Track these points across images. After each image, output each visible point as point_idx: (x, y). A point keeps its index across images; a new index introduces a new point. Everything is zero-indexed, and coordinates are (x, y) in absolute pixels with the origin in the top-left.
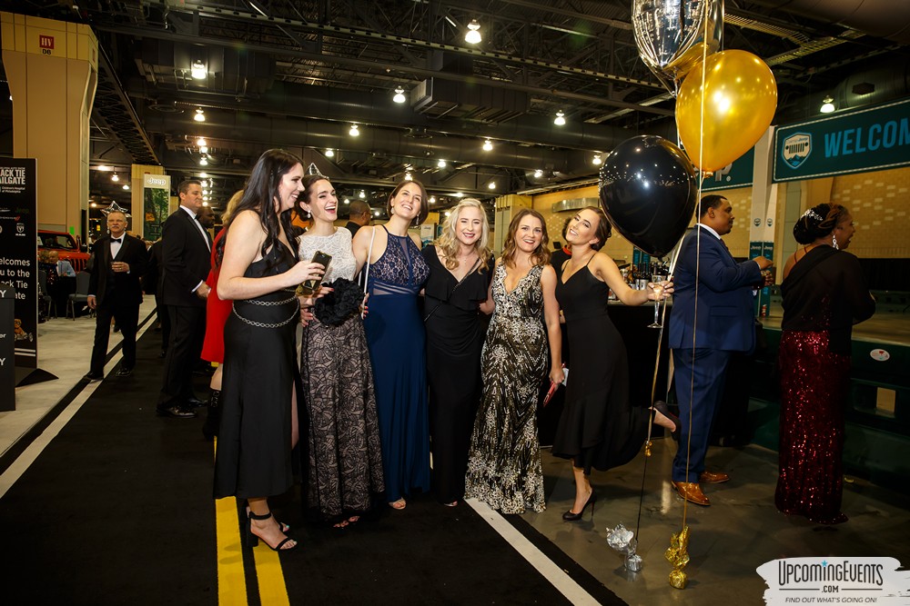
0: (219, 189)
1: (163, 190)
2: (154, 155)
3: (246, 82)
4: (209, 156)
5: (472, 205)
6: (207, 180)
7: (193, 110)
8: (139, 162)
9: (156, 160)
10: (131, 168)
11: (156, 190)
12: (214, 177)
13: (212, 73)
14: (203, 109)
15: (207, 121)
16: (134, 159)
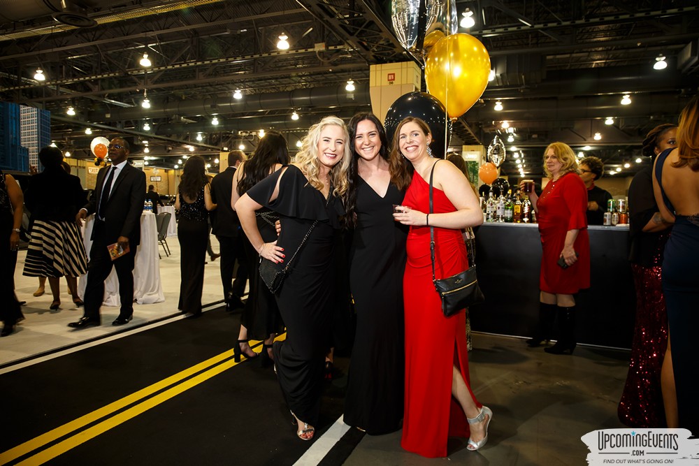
0: (529, 158)
1: (474, 162)
2: (475, 138)
3: (523, 77)
4: (515, 135)
5: (336, 124)
6: (518, 152)
7: (494, 103)
8: (467, 144)
9: (477, 140)
10: (462, 148)
11: (471, 162)
12: (523, 149)
13: (498, 75)
14: (501, 101)
15: (504, 109)
16: (464, 142)
